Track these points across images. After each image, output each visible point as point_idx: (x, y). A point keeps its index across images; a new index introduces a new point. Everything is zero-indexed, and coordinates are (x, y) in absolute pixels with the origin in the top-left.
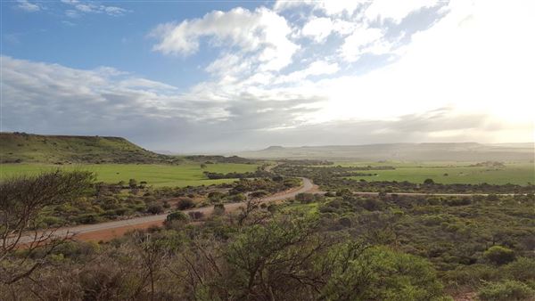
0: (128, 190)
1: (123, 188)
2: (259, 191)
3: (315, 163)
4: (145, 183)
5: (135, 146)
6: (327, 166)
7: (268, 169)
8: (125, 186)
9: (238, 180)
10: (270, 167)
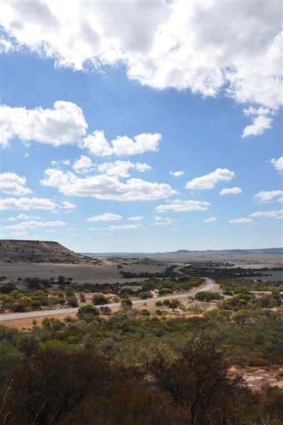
0: (57, 285)
1: (54, 283)
2: (164, 289)
3: (218, 265)
4: (71, 279)
5: (66, 249)
6: (228, 268)
7: (175, 270)
8: (55, 281)
9: (148, 279)
10: (178, 268)
